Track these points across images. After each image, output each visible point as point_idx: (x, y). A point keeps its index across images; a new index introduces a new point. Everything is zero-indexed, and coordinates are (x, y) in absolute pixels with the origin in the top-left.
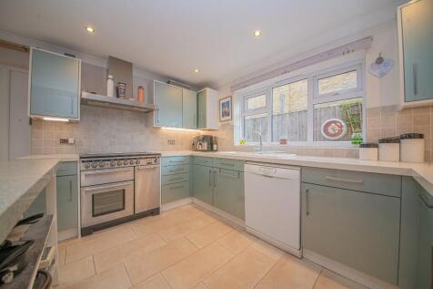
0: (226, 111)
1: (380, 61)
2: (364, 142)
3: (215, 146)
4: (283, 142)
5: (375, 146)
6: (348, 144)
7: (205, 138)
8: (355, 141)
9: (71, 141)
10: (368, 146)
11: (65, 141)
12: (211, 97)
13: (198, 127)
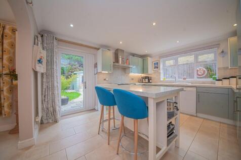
0: (156, 66)
1: (223, 52)
2: (217, 79)
3: (151, 81)
4: (184, 79)
5: (221, 80)
6: (211, 80)
7: (146, 78)
8: (214, 78)
9: (107, 79)
10: (219, 80)
11: (105, 80)
12: (150, 61)
13: (143, 73)
